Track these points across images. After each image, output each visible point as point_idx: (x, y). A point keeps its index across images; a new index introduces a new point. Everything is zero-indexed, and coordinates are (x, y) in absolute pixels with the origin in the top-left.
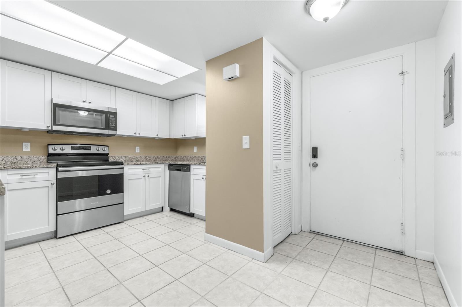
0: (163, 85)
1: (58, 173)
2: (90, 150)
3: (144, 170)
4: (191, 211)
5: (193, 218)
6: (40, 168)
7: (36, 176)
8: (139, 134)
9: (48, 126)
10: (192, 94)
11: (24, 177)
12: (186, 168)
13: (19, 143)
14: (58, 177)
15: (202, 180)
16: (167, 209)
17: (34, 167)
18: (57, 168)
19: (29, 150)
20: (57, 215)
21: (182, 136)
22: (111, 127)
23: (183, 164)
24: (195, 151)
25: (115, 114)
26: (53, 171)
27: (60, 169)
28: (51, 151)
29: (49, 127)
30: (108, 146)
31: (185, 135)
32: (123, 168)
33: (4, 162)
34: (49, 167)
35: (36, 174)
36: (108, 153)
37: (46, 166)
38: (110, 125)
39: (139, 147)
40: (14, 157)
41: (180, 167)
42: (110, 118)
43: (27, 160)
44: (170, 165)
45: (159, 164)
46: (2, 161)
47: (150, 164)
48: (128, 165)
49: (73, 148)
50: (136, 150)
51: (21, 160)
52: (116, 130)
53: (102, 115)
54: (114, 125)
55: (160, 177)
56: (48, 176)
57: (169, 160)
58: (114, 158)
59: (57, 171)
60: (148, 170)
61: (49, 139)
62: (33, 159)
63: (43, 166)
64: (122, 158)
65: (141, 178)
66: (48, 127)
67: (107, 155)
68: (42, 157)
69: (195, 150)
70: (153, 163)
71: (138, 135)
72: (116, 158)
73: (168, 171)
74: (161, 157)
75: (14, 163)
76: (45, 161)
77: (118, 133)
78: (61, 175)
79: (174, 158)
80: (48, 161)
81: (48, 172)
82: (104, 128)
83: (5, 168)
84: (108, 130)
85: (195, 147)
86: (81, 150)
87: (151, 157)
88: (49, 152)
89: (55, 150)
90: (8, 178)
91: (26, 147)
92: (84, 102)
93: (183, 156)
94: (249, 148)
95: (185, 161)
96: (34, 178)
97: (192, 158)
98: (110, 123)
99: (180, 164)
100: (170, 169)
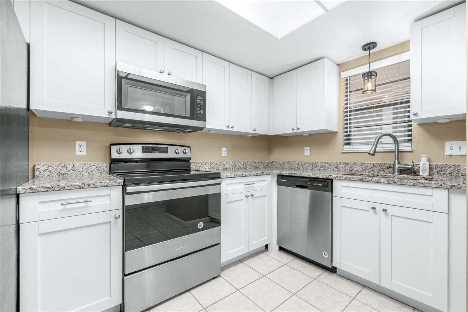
1: (126, 196)
2: (167, 152)
3: (247, 186)
4: (334, 265)
5: (335, 275)
6: (96, 187)
7: (89, 204)
8: (233, 127)
9: (110, 111)
10: (315, 59)
11: (68, 206)
13: (71, 142)
14: (127, 204)
16: (274, 247)
17: (86, 187)
18: (124, 186)
19: (84, 153)
20: (125, 275)
21: (293, 130)
22: (199, 115)
23: (313, 176)
24: (305, 154)
25: (203, 94)
26: (118, 192)
27: (129, 189)
28: (115, 155)
29: (112, 113)
30: (189, 147)
31: (298, 129)
32: (220, 184)
33: (48, 174)
34: (111, 186)
35: (89, 199)
36: (190, 157)
37: (106, 184)
38: (197, 112)
39: (226, 149)
40: (62, 165)
42: (198, 100)
43: (81, 170)
44: (280, 176)
45: (265, 175)
46: (45, 172)
47: (254, 176)
48: (226, 177)
49: (144, 151)
50: (223, 152)
51: (73, 169)
52: (205, 121)
53: (186, 96)
54: (202, 112)
55: (266, 196)
56: (109, 202)
57: (261, 167)
59: (125, 193)
60: (251, 185)
61: (111, 136)
62: (90, 168)
63: (101, 184)
64: (206, 164)
66: (110, 113)
67: (188, 160)
68: (103, 165)
69: (305, 151)
70: (258, 173)
71: (230, 129)
72: (199, 165)
73: (277, 186)
74: (253, 163)
75: (63, 175)
76: (107, 170)
77: (208, 127)
78: (131, 201)
79: (267, 163)
80: (111, 171)
81: (110, 195)
82: (189, 116)
83: (34, 191)
84: (195, 120)
85: (306, 148)
86: (155, 153)
87: (240, 163)
88: (112, 157)
89: (120, 153)
91: (81, 149)
92: (162, 72)
93: (284, 162)
95: (286, 168)
96: (86, 207)
97: (301, 165)
98: (198, 109)
99: (307, 176)
100: (279, 183)
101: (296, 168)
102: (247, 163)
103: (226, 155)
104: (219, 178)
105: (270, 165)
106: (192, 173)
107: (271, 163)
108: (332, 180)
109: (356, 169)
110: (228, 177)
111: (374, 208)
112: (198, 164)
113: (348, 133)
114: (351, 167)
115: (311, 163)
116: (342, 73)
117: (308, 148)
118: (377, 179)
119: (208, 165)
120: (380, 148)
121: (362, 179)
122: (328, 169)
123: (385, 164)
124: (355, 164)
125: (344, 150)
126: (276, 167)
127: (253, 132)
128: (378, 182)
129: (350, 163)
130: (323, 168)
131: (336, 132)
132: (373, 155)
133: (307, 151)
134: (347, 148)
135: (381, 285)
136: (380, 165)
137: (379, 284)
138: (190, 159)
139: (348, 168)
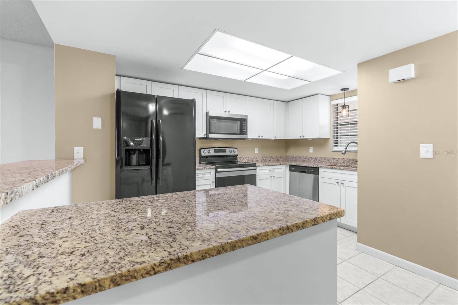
0: (290, 90)
1: (217, 173)
2: (226, 152)
3: (271, 171)
6: (207, 169)
7: (204, 176)
8: (262, 137)
10: (313, 95)
12: (313, 171)
14: (217, 177)
15: (335, 184)
17: (204, 169)
18: (216, 170)
21: (300, 137)
22: (244, 132)
23: (309, 166)
24: (310, 152)
25: (246, 120)
26: (213, 172)
27: (219, 170)
28: (203, 154)
31: (303, 136)
32: (256, 169)
35: (204, 174)
37: (210, 168)
38: (243, 130)
39: (257, 148)
41: (306, 169)
42: (243, 124)
44: (291, 166)
45: (282, 165)
47: (275, 165)
48: (259, 166)
49: (215, 151)
50: (256, 150)
52: (247, 135)
53: (238, 122)
54: (246, 130)
55: (282, 177)
56: (210, 175)
59: (216, 172)
60: (273, 171)
65: (268, 179)
66: (205, 135)
67: (235, 156)
68: (197, 159)
69: (310, 150)
70: (277, 164)
71: (261, 138)
73: (289, 172)
74: (275, 157)
76: (198, 161)
77: (248, 137)
78: (219, 175)
79: (285, 157)
81: (211, 173)
82: (239, 133)
85: (310, 148)
86: (220, 152)
87: (267, 157)
89: (205, 153)
92: (225, 112)
93: (296, 156)
94: (432, 157)
95: (298, 161)
96: (203, 177)
97: (307, 159)
98: (243, 129)
99: (306, 166)
100: (290, 170)
101: (304, 161)
102: (271, 157)
103: (257, 152)
104: (255, 166)
105: (287, 158)
106: (238, 163)
107: (288, 157)
108: (319, 168)
109: (339, 162)
111: (337, 183)
112: (241, 158)
113: (336, 139)
114: (337, 160)
115: (313, 158)
116: (332, 101)
117: (312, 148)
118: (339, 167)
119: (246, 159)
120: (348, 149)
121: (332, 167)
122: (324, 162)
123: (355, 159)
124: (339, 158)
125: (334, 150)
126: (291, 160)
127: (275, 138)
128: (339, 169)
129: (336, 158)
130: (321, 161)
131: (329, 139)
132: (344, 154)
133: (311, 150)
134: (336, 149)
135: (341, 222)
136: (352, 160)
137: (340, 221)
138: (237, 155)
139: (335, 161)
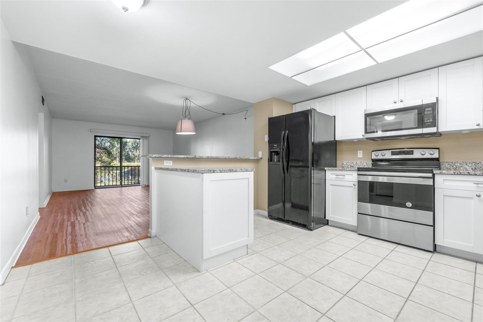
1: (359, 176)
2: (412, 154)
3: (479, 185)
6: (347, 170)
7: (344, 177)
9: (363, 135)
13: (355, 151)
14: (359, 179)
17: (343, 170)
19: (361, 156)
20: (358, 213)
22: (427, 124)
25: (433, 105)
26: (356, 174)
28: (374, 157)
30: (437, 149)
34: (352, 170)
35: (344, 175)
36: (438, 157)
37: (350, 170)
38: (425, 121)
40: (352, 162)
42: (426, 112)
43: (359, 165)
49: (393, 154)
51: (356, 164)
52: (437, 126)
54: (431, 120)
56: (352, 177)
58: (451, 164)
61: (374, 146)
62: (363, 164)
68: (370, 162)
72: (456, 164)
81: (352, 174)
82: (417, 126)
83: (329, 170)
84: (424, 128)
88: (372, 158)
89: (377, 156)
90: (330, 176)
91: (360, 154)
92: (395, 103)
98: (426, 119)
104: (431, 173)
110: (443, 173)
112: (454, 163)
